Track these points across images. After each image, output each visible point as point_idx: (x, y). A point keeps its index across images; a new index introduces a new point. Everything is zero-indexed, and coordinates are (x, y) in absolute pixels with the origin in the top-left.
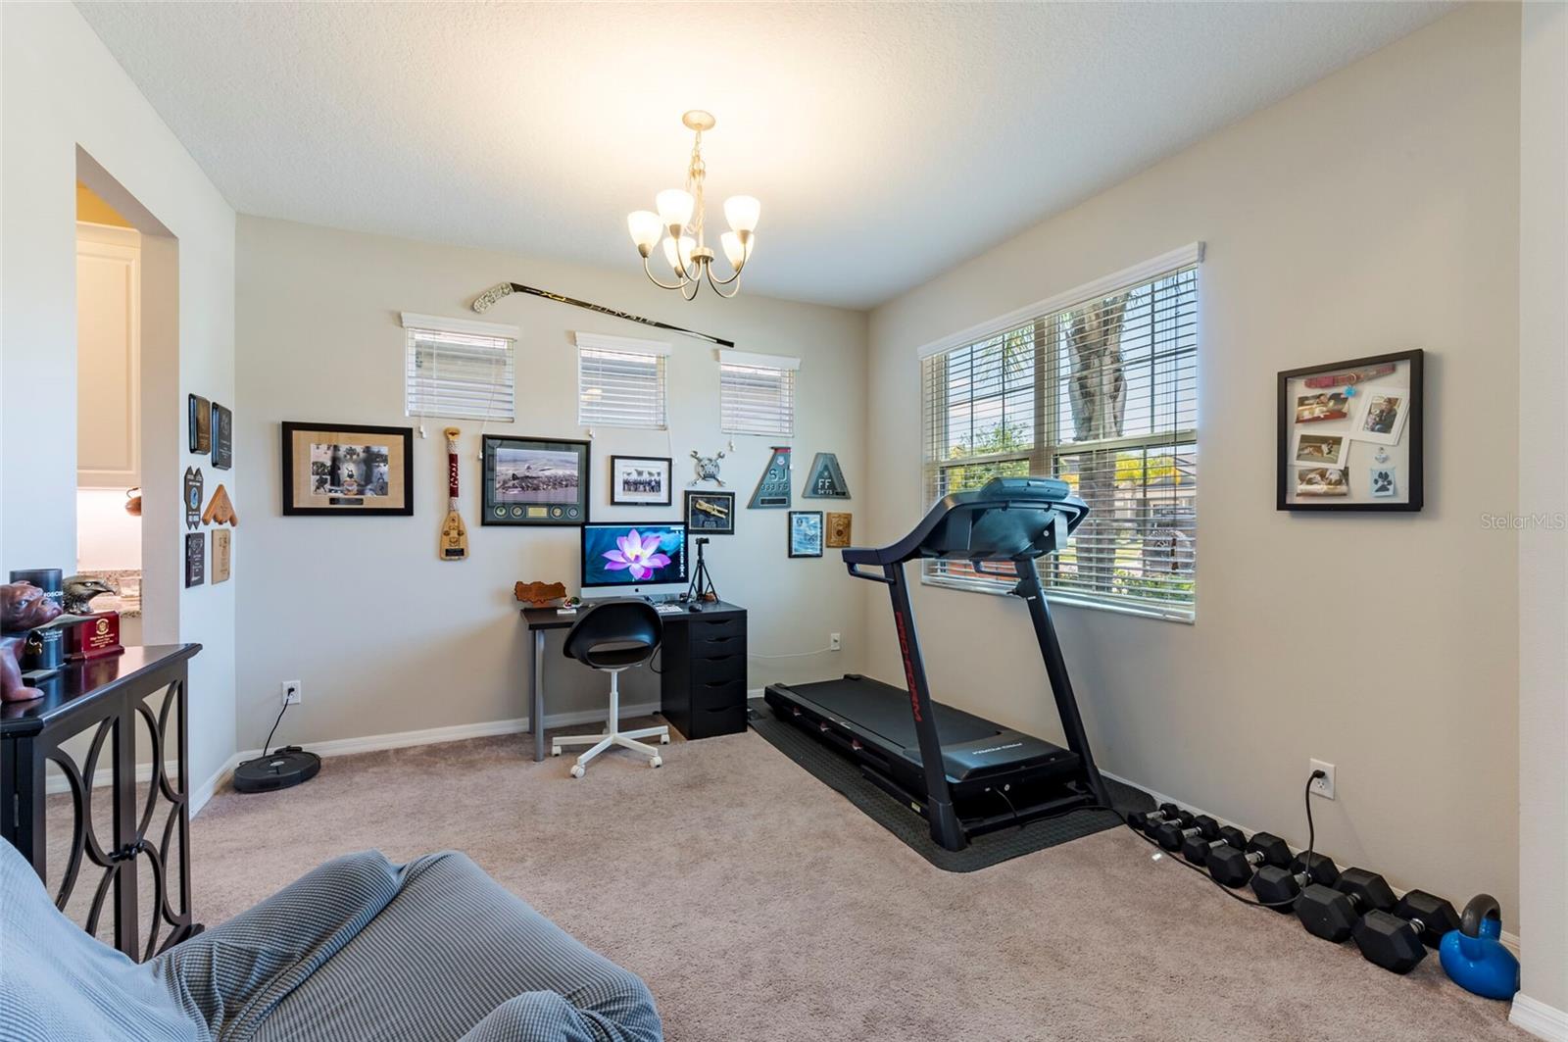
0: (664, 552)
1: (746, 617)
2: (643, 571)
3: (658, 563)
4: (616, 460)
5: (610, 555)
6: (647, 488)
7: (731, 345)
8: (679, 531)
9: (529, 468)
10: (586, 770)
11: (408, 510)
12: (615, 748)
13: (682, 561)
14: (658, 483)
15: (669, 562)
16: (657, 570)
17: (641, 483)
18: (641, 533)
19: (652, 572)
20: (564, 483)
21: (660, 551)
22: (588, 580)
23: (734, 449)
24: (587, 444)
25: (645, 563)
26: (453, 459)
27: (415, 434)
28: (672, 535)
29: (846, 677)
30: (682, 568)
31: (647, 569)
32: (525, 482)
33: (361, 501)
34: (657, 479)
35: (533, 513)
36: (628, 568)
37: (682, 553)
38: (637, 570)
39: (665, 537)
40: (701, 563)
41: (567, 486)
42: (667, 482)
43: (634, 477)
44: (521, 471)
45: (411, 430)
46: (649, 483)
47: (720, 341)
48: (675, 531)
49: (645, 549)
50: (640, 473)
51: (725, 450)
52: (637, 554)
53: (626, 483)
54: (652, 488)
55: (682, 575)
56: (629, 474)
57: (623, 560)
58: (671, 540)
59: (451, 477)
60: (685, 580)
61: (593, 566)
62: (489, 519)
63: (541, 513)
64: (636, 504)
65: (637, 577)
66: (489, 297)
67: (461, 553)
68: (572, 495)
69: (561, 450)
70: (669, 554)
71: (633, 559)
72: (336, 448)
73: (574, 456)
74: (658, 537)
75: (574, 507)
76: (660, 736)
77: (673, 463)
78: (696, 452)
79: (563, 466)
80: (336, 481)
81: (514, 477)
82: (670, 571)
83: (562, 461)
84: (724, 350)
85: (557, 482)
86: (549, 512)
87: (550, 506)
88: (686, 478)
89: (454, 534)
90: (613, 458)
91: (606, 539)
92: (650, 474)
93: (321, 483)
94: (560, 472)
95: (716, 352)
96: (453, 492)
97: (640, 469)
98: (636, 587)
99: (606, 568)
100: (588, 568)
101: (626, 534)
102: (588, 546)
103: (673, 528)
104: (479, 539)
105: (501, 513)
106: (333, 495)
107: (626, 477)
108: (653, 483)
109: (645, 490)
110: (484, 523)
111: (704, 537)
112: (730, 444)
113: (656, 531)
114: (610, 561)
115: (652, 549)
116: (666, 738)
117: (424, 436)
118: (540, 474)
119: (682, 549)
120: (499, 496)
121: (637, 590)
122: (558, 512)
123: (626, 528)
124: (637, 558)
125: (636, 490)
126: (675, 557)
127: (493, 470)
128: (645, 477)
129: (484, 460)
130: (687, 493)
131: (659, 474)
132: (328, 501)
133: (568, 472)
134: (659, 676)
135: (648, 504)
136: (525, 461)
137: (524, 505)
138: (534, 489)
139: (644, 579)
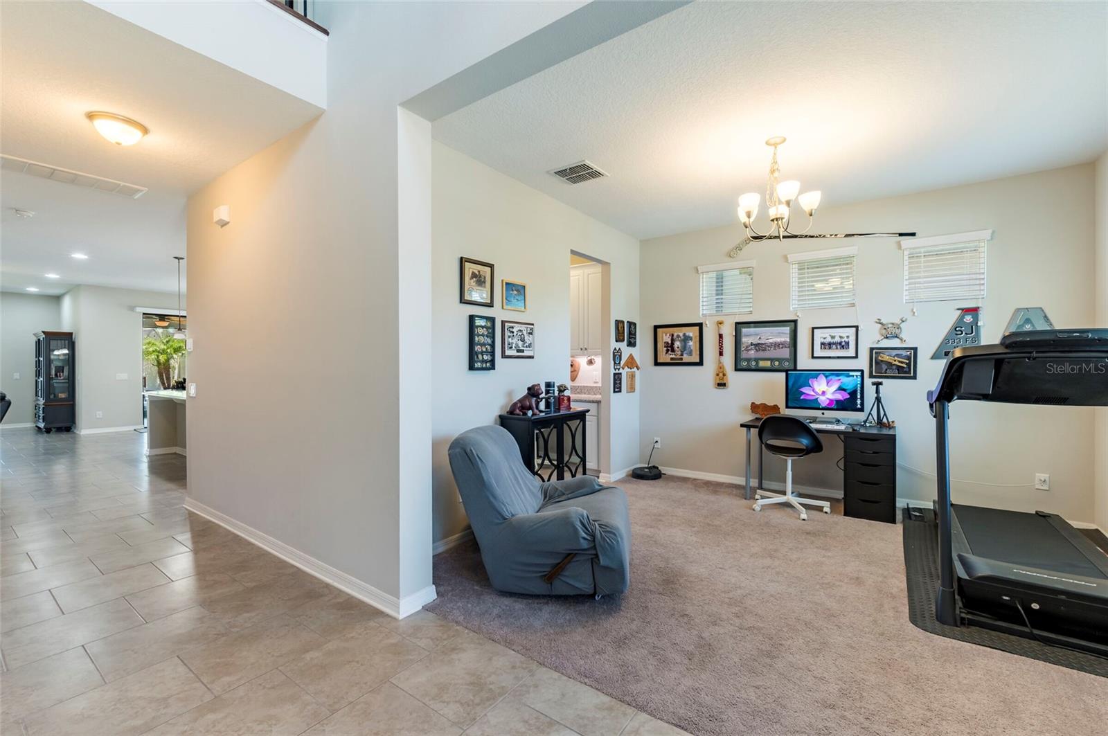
0: (844, 390)
1: (895, 440)
2: (828, 402)
3: (839, 396)
4: (816, 330)
5: (805, 390)
6: (839, 347)
7: (913, 234)
8: (857, 376)
9: (760, 338)
11: (700, 363)
12: (787, 505)
13: (859, 397)
14: (847, 343)
15: (849, 396)
16: (838, 401)
17: (834, 344)
18: (826, 377)
19: (835, 402)
20: (781, 346)
21: (841, 389)
22: (790, 405)
23: (916, 314)
24: (795, 322)
25: (830, 396)
26: (721, 336)
27: (704, 325)
28: (851, 378)
29: (1037, 513)
30: (859, 401)
31: (831, 401)
32: (758, 346)
33: (682, 359)
34: (847, 340)
35: (762, 364)
36: (817, 399)
37: (859, 391)
38: (823, 401)
39: (844, 379)
40: (878, 400)
41: (782, 348)
42: (854, 342)
43: (829, 340)
44: (756, 341)
45: (702, 324)
46: (840, 343)
47: (901, 235)
48: (853, 376)
49: (830, 387)
50: (833, 337)
51: (907, 315)
52: (825, 390)
53: (822, 344)
54: (843, 347)
55: (859, 406)
56: (825, 338)
57: (813, 393)
58: (851, 382)
59: (720, 343)
60: (862, 410)
61: (793, 396)
62: (739, 367)
63: (768, 364)
64: (830, 358)
65: (823, 405)
66: (739, 248)
67: (724, 385)
68: (785, 353)
69: (769, 327)
70: (848, 391)
71: (820, 393)
72: (673, 335)
73: (787, 330)
74: (840, 380)
75: (787, 360)
76: (823, 507)
77: (859, 329)
78: (879, 319)
79: (782, 336)
80: (673, 350)
81: (752, 344)
82: (850, 402)
83: (779, 333)
84: (906, 241)
85: (777, 345)
86: (771, 363)
87: (772, 360)
88: (871, 337)
89: (721, 375)
90: (813, 329)
91: (802, 380)
92: (841, 337)
93: (668, 351)
94: (778, 340)
95: (899, 245)
96: (721, 354)
97: (833, 335)
98: (823, 411)
99: (802, 398)
100: (790, 397)
101: (816, 377)
102: (790, 384)
103: (851, 373)
104: (733, 377)
105: (745, 364)
106: (671, 356)
107: (823, 340)
108: (843, 343)
109: (837, 348)
110: (737, 369)
111: (880, 380)
112: (912, 310)
113: (838, 375)
114: (804, 393)
115: (835, 387)
116: (827, 509)
117: (708, 326)
118: (767, 341)
119: (859, 388)
120: (744, 355)
121: (823, 414)
122: (777, 363)
123: (816, 373)
124: (824, 393)
125: (830, 348)
126: (853, 394)
127: (740, 340)
128: (837, 339)
129: (736, 336)
130: (872, 349)
131: (848, 337)
132: (669, 359)
133: (783, 340)
135: (838, 357)
136: (757, 335)
137: (757, 360)
138: (763, 350)
139: (829, 407)
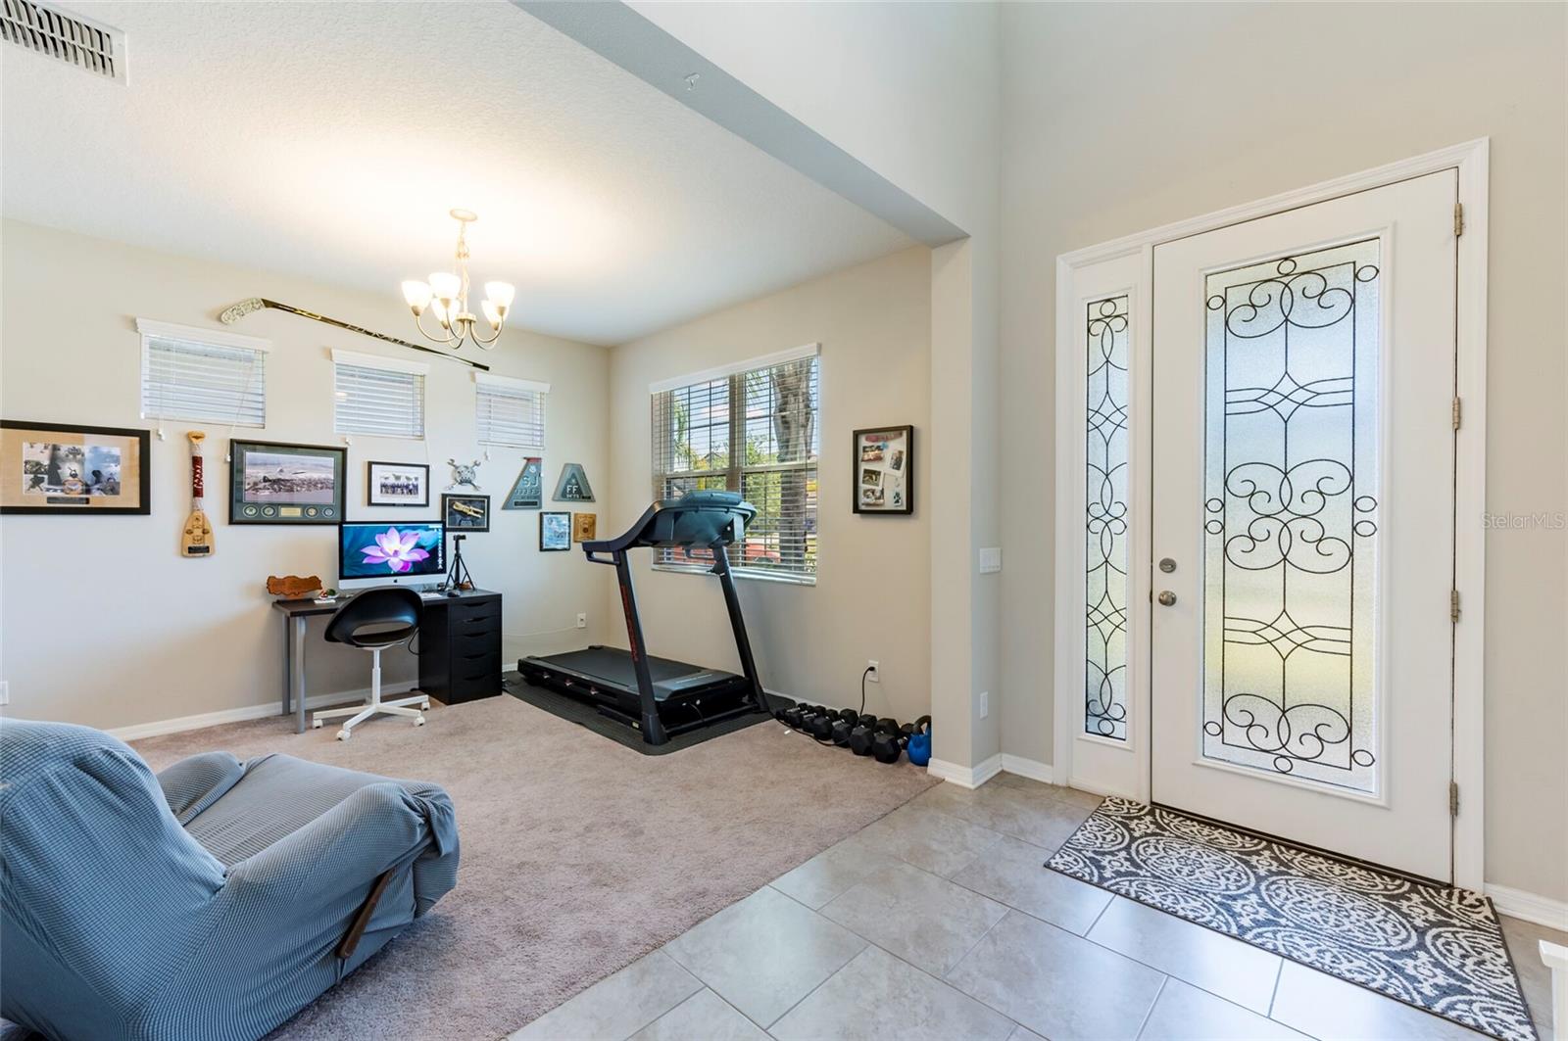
0: (423, 547)
1: (501, 600)
2: (402, 564)
3: (417, 556)
4: (373, 466)
5: (367, 550)
6: (405, 491)
7: (487, 368)
8: (438, 529)
9: (281, 471)
10: (351, 733)
11: (144, 509)
12: (379, 716)
13: (440, 555)
14: (416, 487)
15: (427, 556)
16: (415, 563)
17: (398, 487)
18: (399, 531)
19: (410, 565)
20: (319, 485)
21: (419, 546)
22: (346, 573)
23: (489, 458)
24: (344, 451)
25: (404, 556)
26: (196, 461)
27: (152, 437)
28: (431, 532)
29: (590, 648)
30: (440, 561)
31: (406, 563)
32: (276, 483)
33: (87, 501)
34: (415, 483)
35: (285, 512)
36: (387, 562)
37: (440, 548)
38: (396, 564)
39: (422, 533)
40: (458, 557)
41: (322, 488)
42: (424, 486)
43: (392, 481)
44: (273, 475)
45: (147, 433)
46: (407, 487)
47: (475, 365)
48: (433, 529)
49: (404, 544)
50: (398, 478)
51: (481, 459)
52: (396, 549)
53: (383, 486)
54: (410, 491)
55: (440, 567)
56: (386, 478)
57: (382, 555)
58: (430, 537)
59: (195, 478)
60: (443, 571)
61: (350, 561)
62: (237, 518)
63: (296, 513)
64: (394, 505)
65: (396, 569)
66: (238, 310)
67: (206, 550)
68: (328, 497)
69: (316, 455)
70: (428, 549)
71: (391, 553)
72: (55, 448)
73: (330, 461)
74: (417, 534)
75: (330, 507)
76: (421, 704)
77: (431, 469)
78: (452, 460)
79: (322, 469)
80: (56, 480)
81: (265, 480)
82: (429, 564)
83: (317, 465)
84: (480, 373)
85: (312, 484)
86: (303, 512)
87: (305, 507)
88: (443, 482)
89: (198, 532)
90: (370, 464)
91: (364, 537)
92: (408, 478)
93: (37, 482)
94: (315, 476)
95: (473, 375)
96: (197, 493)
97: (397, 474)
98: (395, 578)
99: (364, 562)
100: (345, 562)
101: (385, 531)
102: (346, 543)
103: (431, 526)
104: (224, 536)
105: (251, 512)
106: (51, 494)
107: (384, 481)
108: (411, 487)
109: (403, 493)
110: (232, 522)
111: (461, 534)
112: (485, 454)
113: (414, 529)
114: (369, 555)
115: (411, 544)
116: (426, 705)
117: (163, 438)
118: (294, 477)
119: (440, 545)
120: (249, 496)
121: (396, 581)
122: (312, 512)
123: (384, 527)
124: (396, 553)
125: (393, 492)
126: (433, 552)
127: (241, 471)
128: (403, 481)
129: (232, 464)
130: (444, 496)
131: (416, 479)
132: (46, 500)
133: (323, 476)
134: (417, 657)
135: (405, 505)
136: (279, 464)
137: (275, 506)
138: (288, 491)
139: (403, 571)
